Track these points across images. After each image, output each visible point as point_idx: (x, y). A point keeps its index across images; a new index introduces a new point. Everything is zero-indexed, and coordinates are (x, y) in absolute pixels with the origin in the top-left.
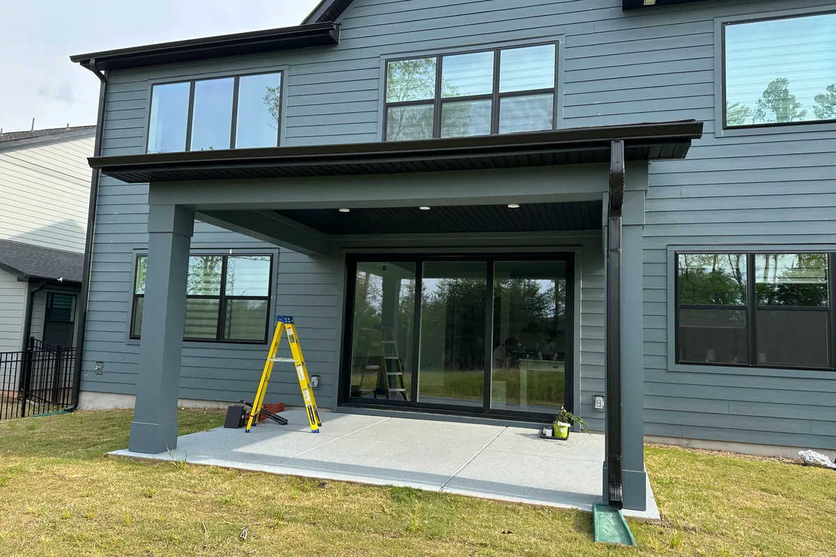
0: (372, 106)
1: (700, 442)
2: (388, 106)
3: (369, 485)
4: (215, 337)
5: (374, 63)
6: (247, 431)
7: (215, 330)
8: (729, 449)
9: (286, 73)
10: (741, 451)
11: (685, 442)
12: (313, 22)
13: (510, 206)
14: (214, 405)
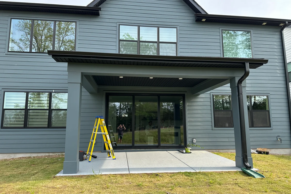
0: (114, 40)
1: (222, 150)
2: (120, 40)
3: (173, 173)
4: (47, 126)
5: (114, 25)
6: (89, 162)
7: (47, 123)
8: (229, 151)
9: (78, 23)
10: (232, 152)
11: (218, 150)
12: (92, 6)
13: (179, 79)
14: (47, 154)
